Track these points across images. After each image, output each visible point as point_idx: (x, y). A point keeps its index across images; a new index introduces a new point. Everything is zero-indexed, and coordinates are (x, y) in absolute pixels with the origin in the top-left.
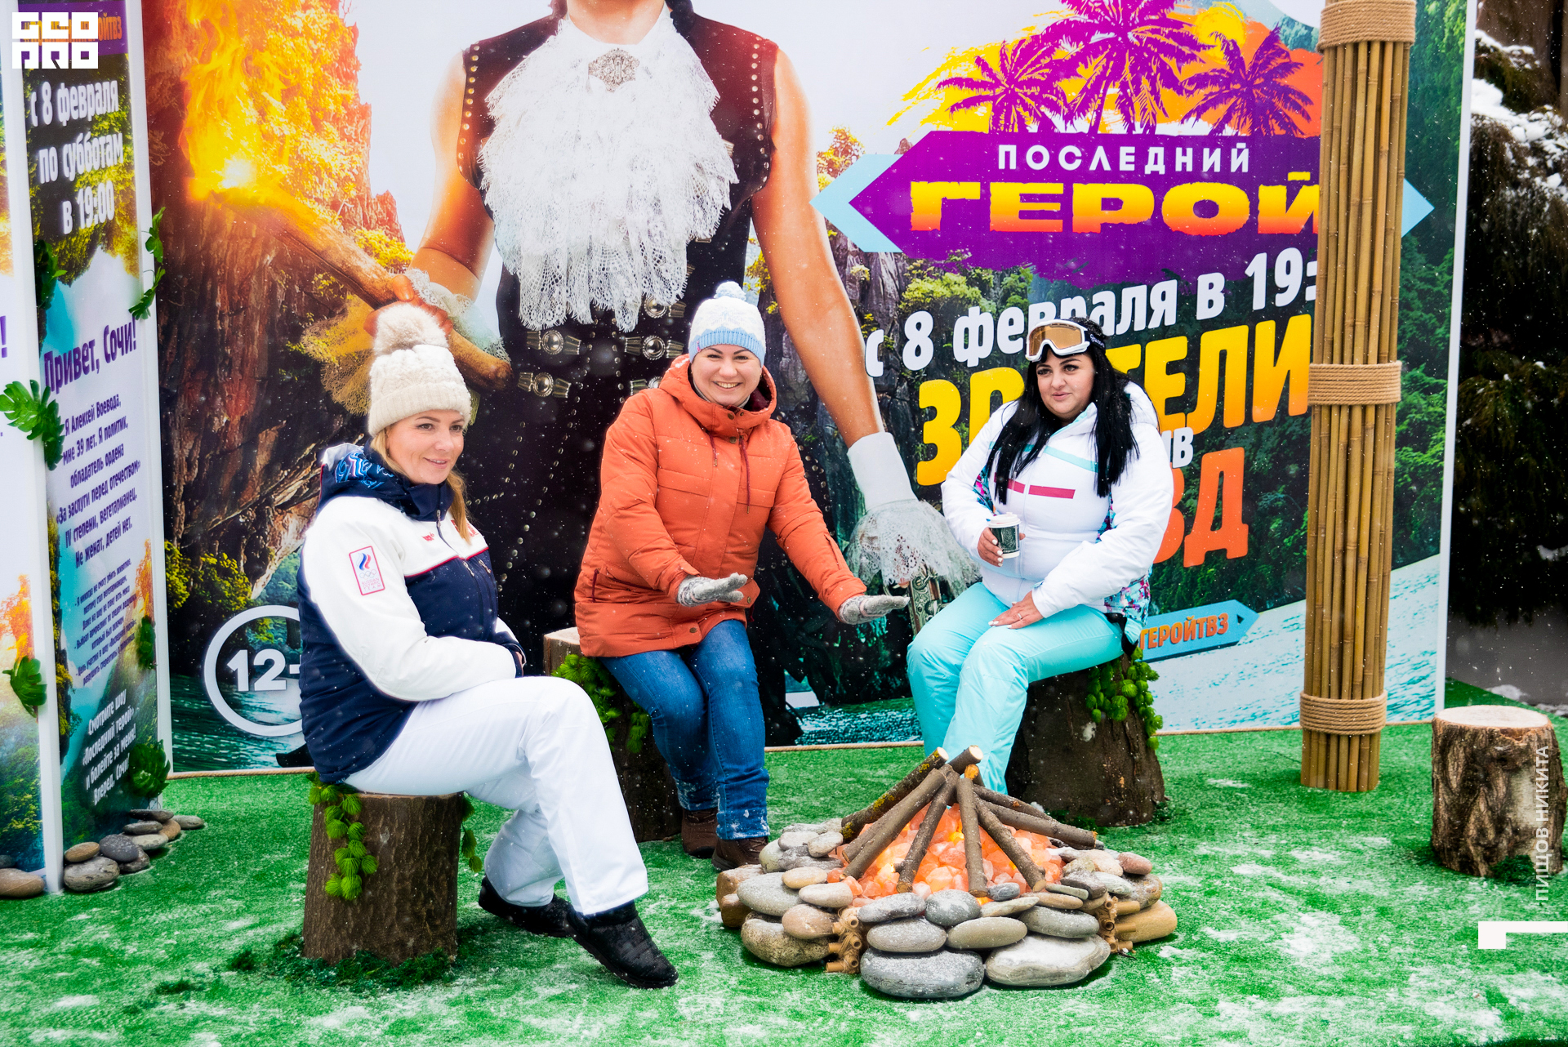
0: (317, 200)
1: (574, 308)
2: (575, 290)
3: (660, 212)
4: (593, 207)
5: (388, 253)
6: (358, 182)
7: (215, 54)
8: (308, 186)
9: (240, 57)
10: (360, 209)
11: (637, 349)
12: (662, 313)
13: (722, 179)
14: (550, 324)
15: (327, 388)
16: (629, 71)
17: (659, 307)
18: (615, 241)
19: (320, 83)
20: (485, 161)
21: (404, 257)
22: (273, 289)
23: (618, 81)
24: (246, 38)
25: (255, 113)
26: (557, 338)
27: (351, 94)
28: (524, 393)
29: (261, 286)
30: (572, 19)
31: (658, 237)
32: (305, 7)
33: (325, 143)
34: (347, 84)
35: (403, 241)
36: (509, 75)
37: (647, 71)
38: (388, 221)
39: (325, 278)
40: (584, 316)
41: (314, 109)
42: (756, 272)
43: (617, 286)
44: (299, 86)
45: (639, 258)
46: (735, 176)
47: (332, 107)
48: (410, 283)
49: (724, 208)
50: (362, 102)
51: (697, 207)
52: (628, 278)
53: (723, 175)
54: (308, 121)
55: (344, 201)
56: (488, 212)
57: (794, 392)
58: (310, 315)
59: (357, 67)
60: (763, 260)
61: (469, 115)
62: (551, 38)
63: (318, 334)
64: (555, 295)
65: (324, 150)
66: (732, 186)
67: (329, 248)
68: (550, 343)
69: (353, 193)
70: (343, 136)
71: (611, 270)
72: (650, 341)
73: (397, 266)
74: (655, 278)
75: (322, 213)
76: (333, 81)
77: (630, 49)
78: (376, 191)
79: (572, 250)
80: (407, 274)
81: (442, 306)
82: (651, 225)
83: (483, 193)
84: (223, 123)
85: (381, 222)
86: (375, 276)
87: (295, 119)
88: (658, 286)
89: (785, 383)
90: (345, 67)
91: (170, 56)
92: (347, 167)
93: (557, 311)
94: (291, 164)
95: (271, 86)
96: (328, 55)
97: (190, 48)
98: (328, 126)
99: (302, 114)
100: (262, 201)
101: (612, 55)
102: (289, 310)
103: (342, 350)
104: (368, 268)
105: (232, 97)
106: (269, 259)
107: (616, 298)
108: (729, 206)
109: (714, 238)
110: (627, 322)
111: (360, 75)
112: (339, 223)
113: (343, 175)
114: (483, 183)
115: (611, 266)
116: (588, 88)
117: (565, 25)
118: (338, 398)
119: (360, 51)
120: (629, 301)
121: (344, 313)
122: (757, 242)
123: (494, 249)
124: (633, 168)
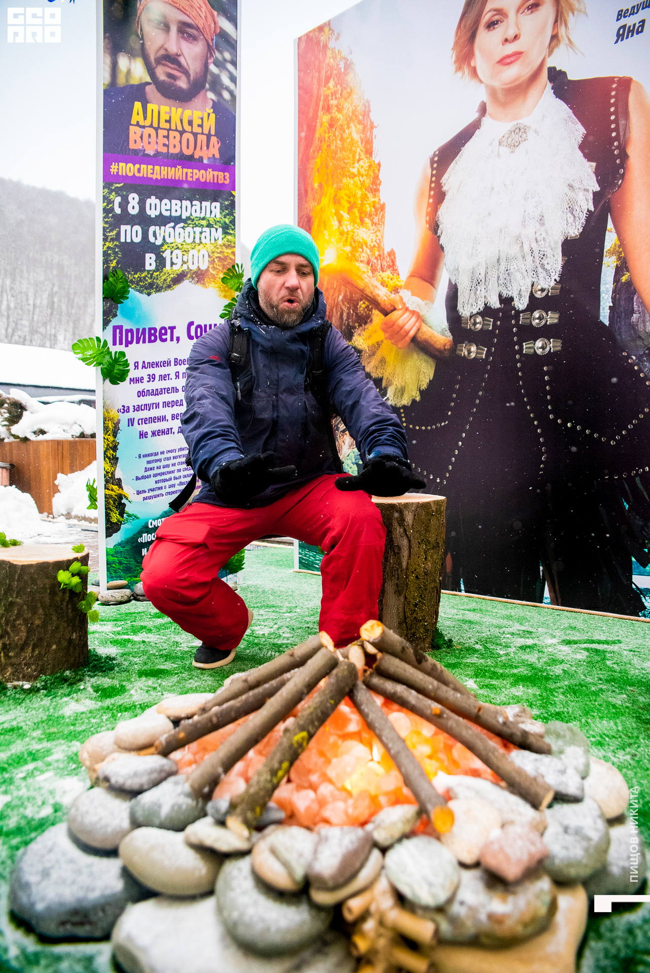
0: (361, 261)
1: (489, 299)
2: (490, 287)
3: (544, 224)
4: (501, 231)
5: (391, 283)
6: (379, 247)
7: (323, 198)
8: (357, 255)
9: (332, 196)
10: (379, 261)
11: (528, 321)
12: (544, 294)
13: (588, 191)
14: (475, 312)
15: (363, 364)
16: (524, 136)
17: (542, 290)
18: (514, 250)
19: (364, 197)
20: (440, 218)
21: (399, 284)
22: (342, 315)
23: (516, 144)
24: (335, 186)
25: (337, 223)
26: (479, 319)
27: (377, 199)
28: (459, 357)
29: (337, 313)
30: (489, 115)
31: (542, 242)
32: (359, 160)
33: (364, 229)
34: (375, 195)
35: (398, 275)
36: (454, 161)
37: (536, 132)
38: (393, 266)
39: (364, 303)
40: (495, 304)
41: (361, 212)
42: (612, 253)
43: (515, 280)
44: (355, 203)
45: (529, 259)
46: (597, 186)
47: (368, 210)
48: (401, 299)
49: (588, 211)
50: (382, 203)
51: (569, 215)
52: (522, 274)
53: (588, 187)
54: (358, 220)
55: (373, 259)
56: (442, 248)
57: (643, 340)
58: (357, 325)
59: (380, 185)
60: (618, 243)
61: (432, 193)
62: (478, 131)
63: (360, 335)
64: (478, 292)
65: (365, 234)
66: (595, 194)
67: (365, 286)
68: (475, 324)
69: (377, 253)
70: (373, 224)
71: (512, 270)
72: (536, 314)
73: (396, 290)
74: (540, 270)
75: (363, 267)
76: (370, 195)
77: (524, 121)
78: (387, 250)
79: (488, 262)
80: (400, 294)
81: (417, 310)
82: (538, 234)
83: (439, 237)
84: (326, 232)
85: (389, 267)
86: (386, 298)
87: (353, 221)
88: (542, 275)
89: (635, 333)
90: (374, 187)
91: (307, 205)
92: (374, 240)
93: (479, 303)
94: (351, 245)
95: (344, 207)
96: (368, 182)
97: (314, 199)
98: (367, 220)
99: (356, 217)
100: (338, 268)
101: (513, 129)
102: (348, 324)
103: (370, 342)
104: (383, 294)
105: (329, 218)
106: (341, 297)
107: (515, 288)
108: (592, 209)
109: (581, 234)
110: (521, 304)
111: (381, 188)
112: (370, 272)
113: (372, 245)
114: (439, 232)
115: (512, 268)
116: (499, 155)
117: (486, 121)
118: (368, 369)
119: (381, 176)
120: (523, 288)
121: (371, 320)
122: (613, 230)
123: (445, 270)
124: (526, 199)
